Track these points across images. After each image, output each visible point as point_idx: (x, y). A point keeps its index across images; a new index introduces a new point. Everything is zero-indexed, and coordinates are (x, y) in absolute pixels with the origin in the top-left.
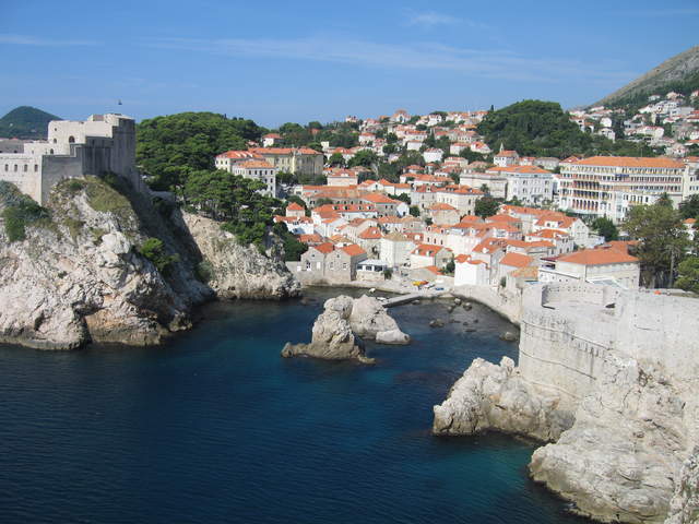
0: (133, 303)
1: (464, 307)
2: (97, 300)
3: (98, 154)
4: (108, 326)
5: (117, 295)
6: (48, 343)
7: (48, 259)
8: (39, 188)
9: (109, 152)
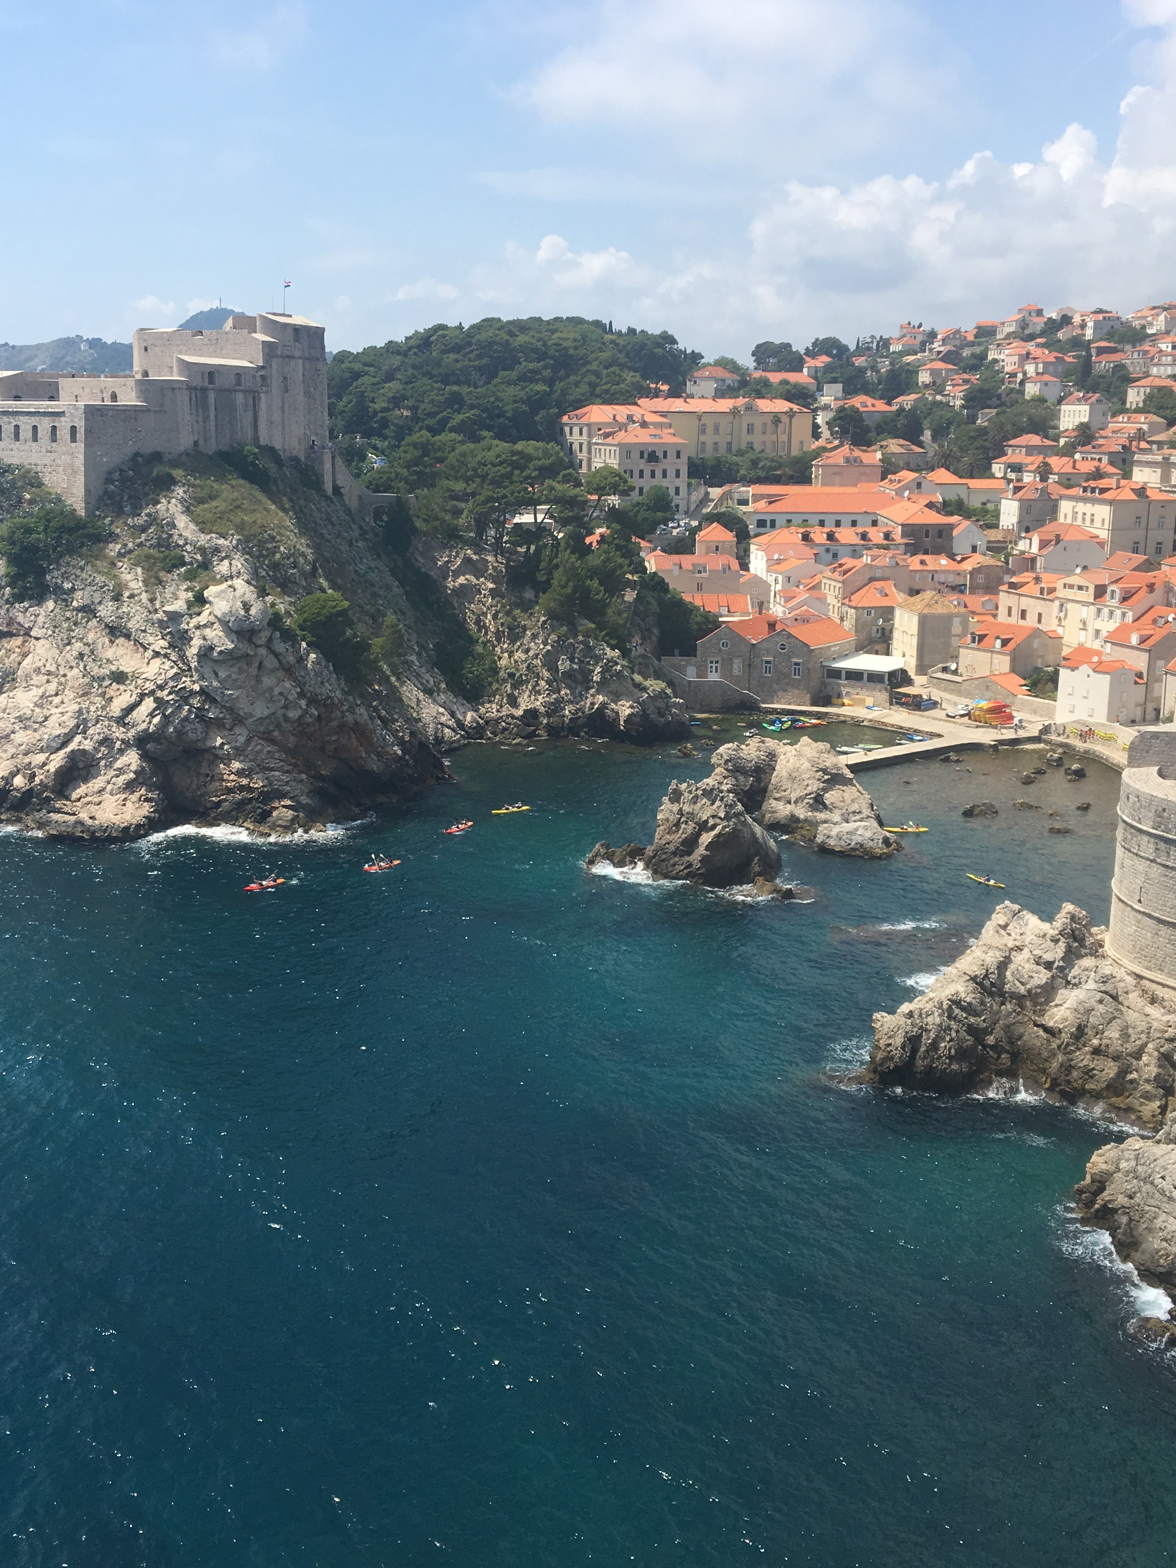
0: (273, 741)
1: (1068, 772)
2: (195, 732)
3: (225, 405)
5: (239, 721)
6: (80, 823)
7: (91, 637)
8: (81, 479)
9: (256, 402)
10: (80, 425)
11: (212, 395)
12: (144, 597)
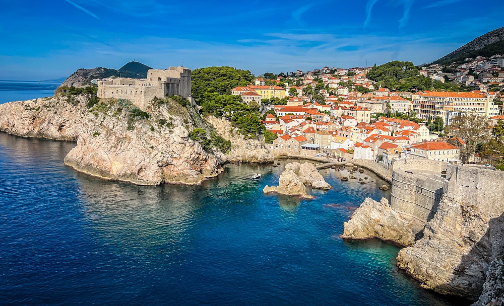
0: (188, 163)
1: (360, 170)
2: (170, 160)
3: (173, 87)
4: (175, 174)
5: (181, 158)
6: (144, 182)
7: (145, 139)
8: (143, 103)
9: (178, 86)
10: (143, 91)
11: (170, 85)
12: (158, 129)
